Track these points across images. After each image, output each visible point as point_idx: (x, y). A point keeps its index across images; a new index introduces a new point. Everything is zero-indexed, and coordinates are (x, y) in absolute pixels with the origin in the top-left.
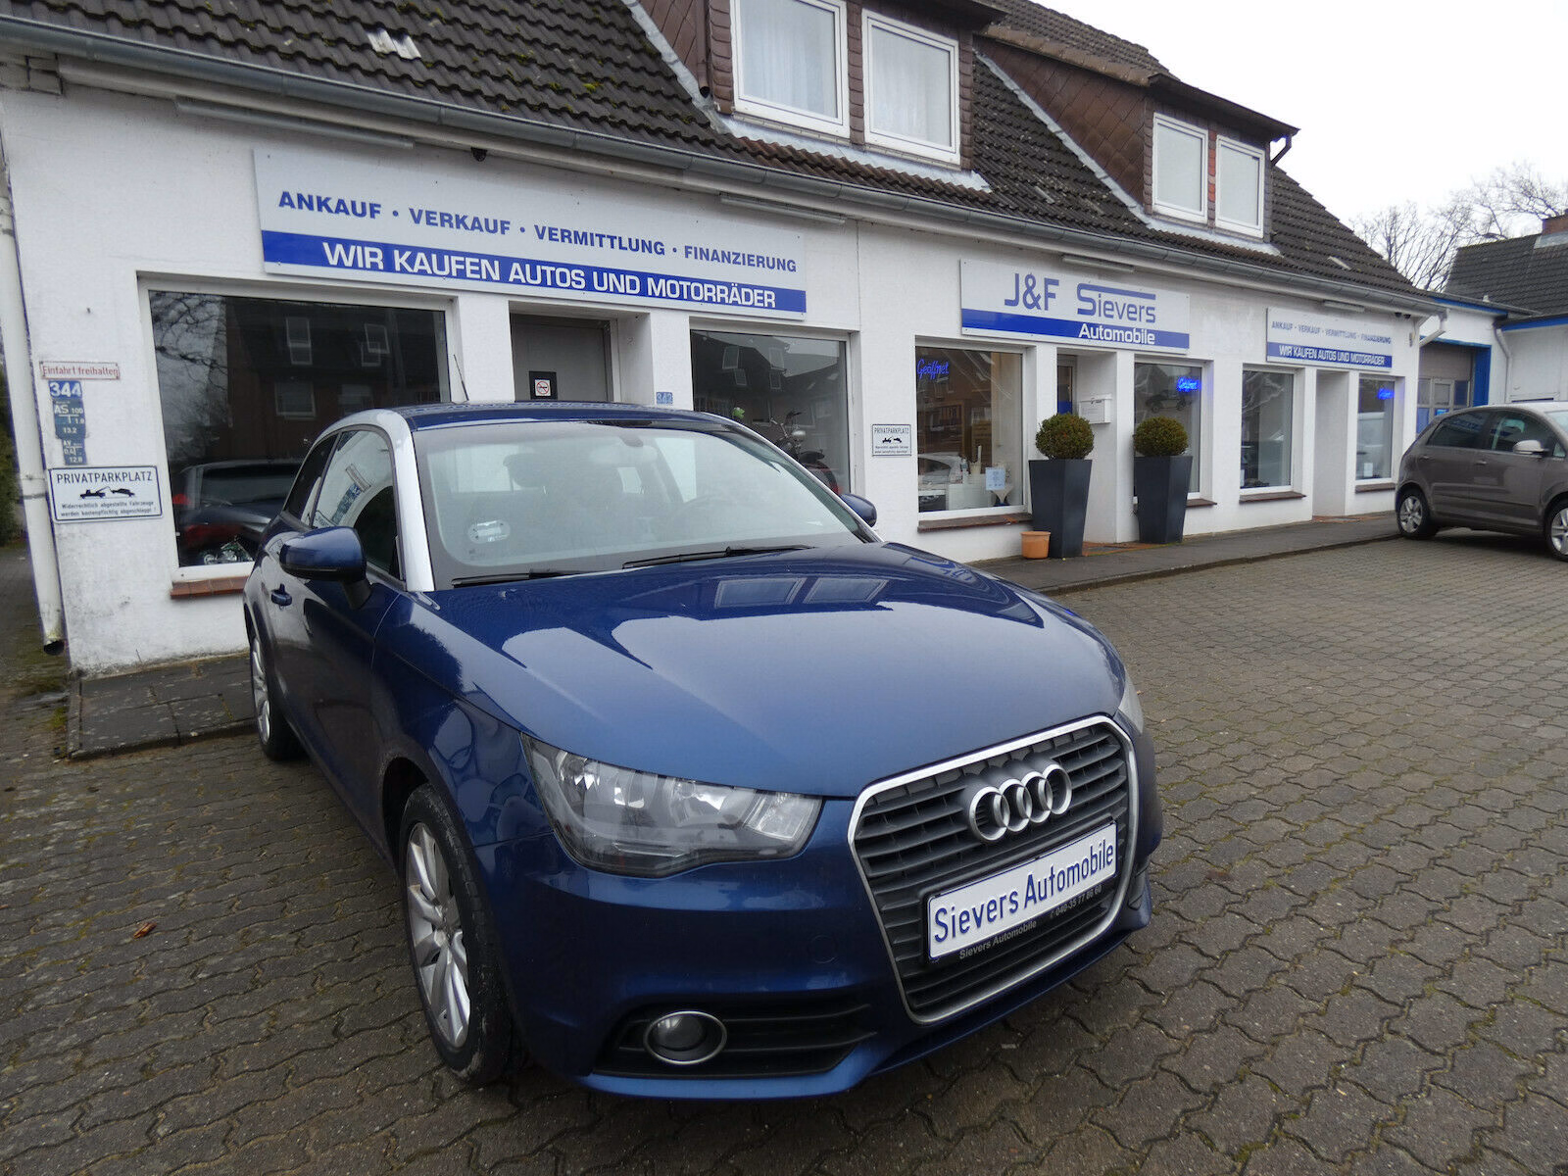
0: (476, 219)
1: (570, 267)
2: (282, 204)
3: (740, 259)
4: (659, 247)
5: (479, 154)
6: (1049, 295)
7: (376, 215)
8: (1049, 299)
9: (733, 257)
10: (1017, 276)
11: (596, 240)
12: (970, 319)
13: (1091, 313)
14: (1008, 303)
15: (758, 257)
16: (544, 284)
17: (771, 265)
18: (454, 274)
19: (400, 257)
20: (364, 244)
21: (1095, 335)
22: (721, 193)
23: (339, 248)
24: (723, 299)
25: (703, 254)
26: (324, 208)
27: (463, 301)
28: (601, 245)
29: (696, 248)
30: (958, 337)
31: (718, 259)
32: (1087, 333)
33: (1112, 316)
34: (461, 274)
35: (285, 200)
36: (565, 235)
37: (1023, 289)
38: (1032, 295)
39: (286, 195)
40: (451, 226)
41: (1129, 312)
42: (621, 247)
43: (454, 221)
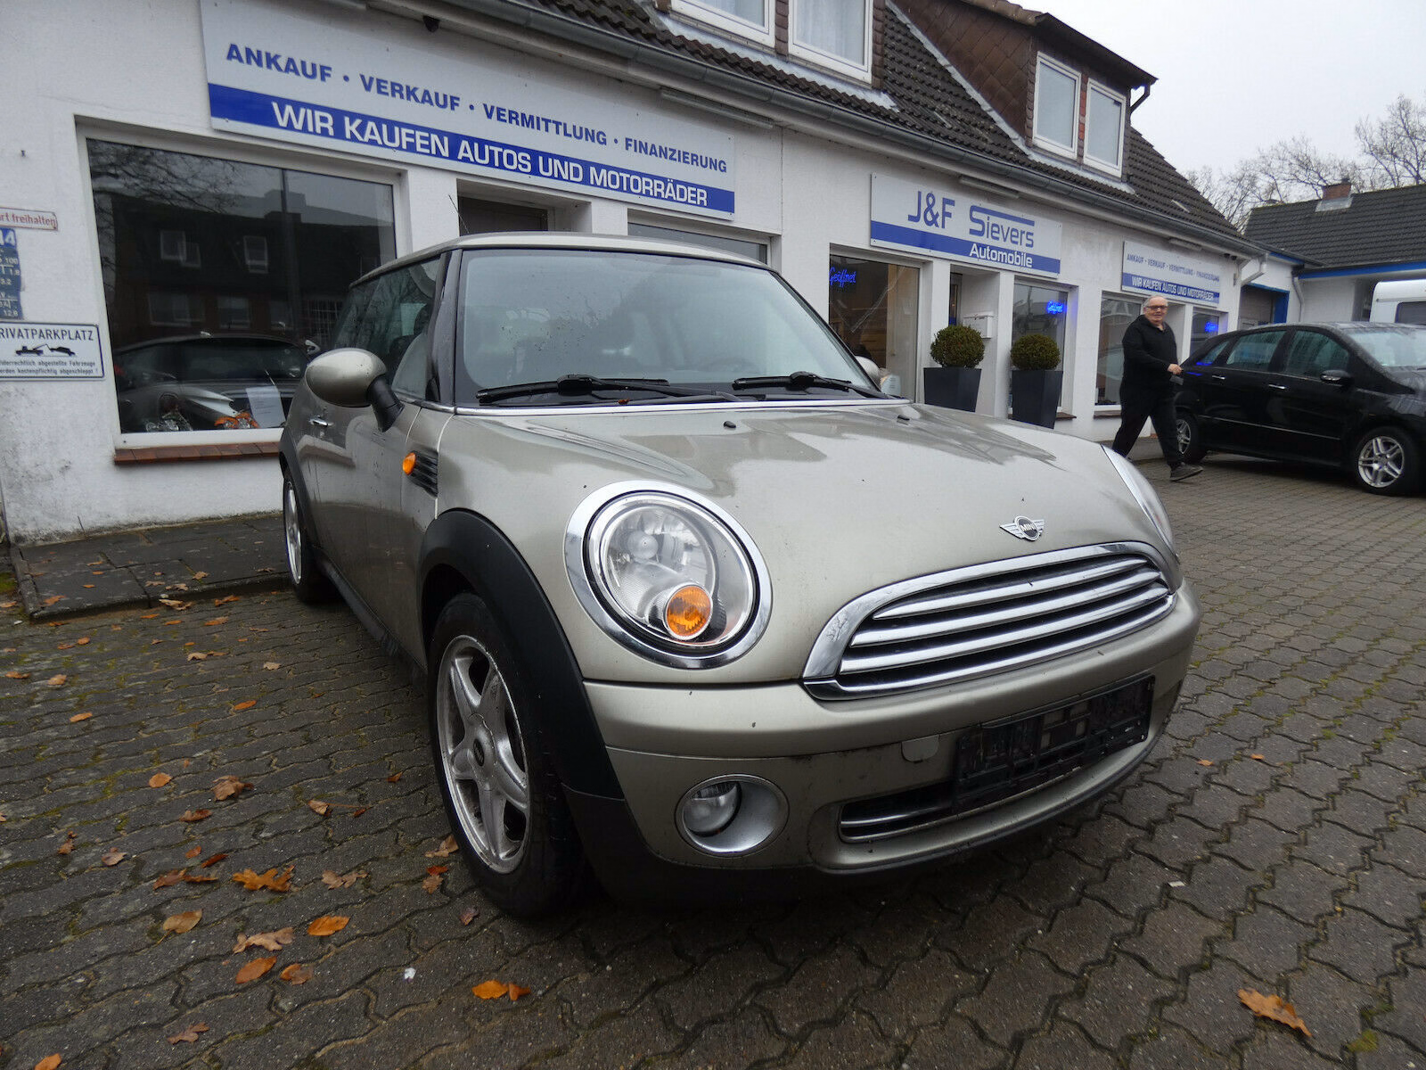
0: (426, 92)
1: (518, 149)
2: (230, 57)
3: (676, 156)
4: (601, 136)
5: (431, 24)
6: (946, 214)
7: (327, 78)
8: (946, 218)
9: (669, 153)
10: (920, 193)
11: (543, 124)
12: (878, 230)
13: (980, 233)
14: (911, 218)
15: (693, 155)
16: (491, 164)
17: (704, 163)
18: (404, 146)
19: (351, 124)
20: (314, 107)
21: (983, 254)
22: (662, 87)
23: (289, 109)
24: (659, 193)
25: (642, 147)
26: (273, 66)
27: (413, 176)
28: (547, 130)
29: (635, 141)
30: (865, 247)
31: (655, 153)
32: (976, 253)
33: (997, 239)
34: (411, 148)
35: (233, 52)
36: (513, 116)
37: (924, 206)
38: (932, 213)
39: (233, 47)
40: (402, 97)
41: (1012, 236)
42: (566, 134)
43: (404, 92)
